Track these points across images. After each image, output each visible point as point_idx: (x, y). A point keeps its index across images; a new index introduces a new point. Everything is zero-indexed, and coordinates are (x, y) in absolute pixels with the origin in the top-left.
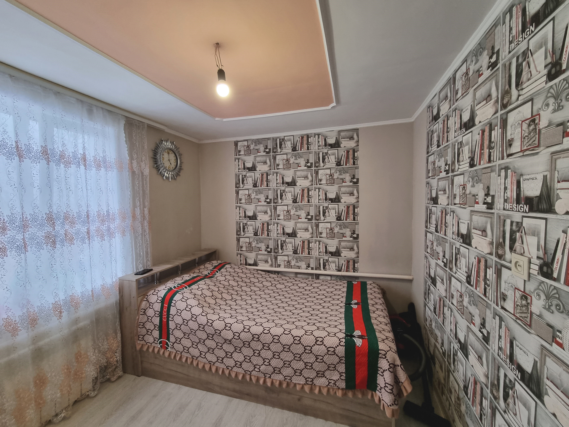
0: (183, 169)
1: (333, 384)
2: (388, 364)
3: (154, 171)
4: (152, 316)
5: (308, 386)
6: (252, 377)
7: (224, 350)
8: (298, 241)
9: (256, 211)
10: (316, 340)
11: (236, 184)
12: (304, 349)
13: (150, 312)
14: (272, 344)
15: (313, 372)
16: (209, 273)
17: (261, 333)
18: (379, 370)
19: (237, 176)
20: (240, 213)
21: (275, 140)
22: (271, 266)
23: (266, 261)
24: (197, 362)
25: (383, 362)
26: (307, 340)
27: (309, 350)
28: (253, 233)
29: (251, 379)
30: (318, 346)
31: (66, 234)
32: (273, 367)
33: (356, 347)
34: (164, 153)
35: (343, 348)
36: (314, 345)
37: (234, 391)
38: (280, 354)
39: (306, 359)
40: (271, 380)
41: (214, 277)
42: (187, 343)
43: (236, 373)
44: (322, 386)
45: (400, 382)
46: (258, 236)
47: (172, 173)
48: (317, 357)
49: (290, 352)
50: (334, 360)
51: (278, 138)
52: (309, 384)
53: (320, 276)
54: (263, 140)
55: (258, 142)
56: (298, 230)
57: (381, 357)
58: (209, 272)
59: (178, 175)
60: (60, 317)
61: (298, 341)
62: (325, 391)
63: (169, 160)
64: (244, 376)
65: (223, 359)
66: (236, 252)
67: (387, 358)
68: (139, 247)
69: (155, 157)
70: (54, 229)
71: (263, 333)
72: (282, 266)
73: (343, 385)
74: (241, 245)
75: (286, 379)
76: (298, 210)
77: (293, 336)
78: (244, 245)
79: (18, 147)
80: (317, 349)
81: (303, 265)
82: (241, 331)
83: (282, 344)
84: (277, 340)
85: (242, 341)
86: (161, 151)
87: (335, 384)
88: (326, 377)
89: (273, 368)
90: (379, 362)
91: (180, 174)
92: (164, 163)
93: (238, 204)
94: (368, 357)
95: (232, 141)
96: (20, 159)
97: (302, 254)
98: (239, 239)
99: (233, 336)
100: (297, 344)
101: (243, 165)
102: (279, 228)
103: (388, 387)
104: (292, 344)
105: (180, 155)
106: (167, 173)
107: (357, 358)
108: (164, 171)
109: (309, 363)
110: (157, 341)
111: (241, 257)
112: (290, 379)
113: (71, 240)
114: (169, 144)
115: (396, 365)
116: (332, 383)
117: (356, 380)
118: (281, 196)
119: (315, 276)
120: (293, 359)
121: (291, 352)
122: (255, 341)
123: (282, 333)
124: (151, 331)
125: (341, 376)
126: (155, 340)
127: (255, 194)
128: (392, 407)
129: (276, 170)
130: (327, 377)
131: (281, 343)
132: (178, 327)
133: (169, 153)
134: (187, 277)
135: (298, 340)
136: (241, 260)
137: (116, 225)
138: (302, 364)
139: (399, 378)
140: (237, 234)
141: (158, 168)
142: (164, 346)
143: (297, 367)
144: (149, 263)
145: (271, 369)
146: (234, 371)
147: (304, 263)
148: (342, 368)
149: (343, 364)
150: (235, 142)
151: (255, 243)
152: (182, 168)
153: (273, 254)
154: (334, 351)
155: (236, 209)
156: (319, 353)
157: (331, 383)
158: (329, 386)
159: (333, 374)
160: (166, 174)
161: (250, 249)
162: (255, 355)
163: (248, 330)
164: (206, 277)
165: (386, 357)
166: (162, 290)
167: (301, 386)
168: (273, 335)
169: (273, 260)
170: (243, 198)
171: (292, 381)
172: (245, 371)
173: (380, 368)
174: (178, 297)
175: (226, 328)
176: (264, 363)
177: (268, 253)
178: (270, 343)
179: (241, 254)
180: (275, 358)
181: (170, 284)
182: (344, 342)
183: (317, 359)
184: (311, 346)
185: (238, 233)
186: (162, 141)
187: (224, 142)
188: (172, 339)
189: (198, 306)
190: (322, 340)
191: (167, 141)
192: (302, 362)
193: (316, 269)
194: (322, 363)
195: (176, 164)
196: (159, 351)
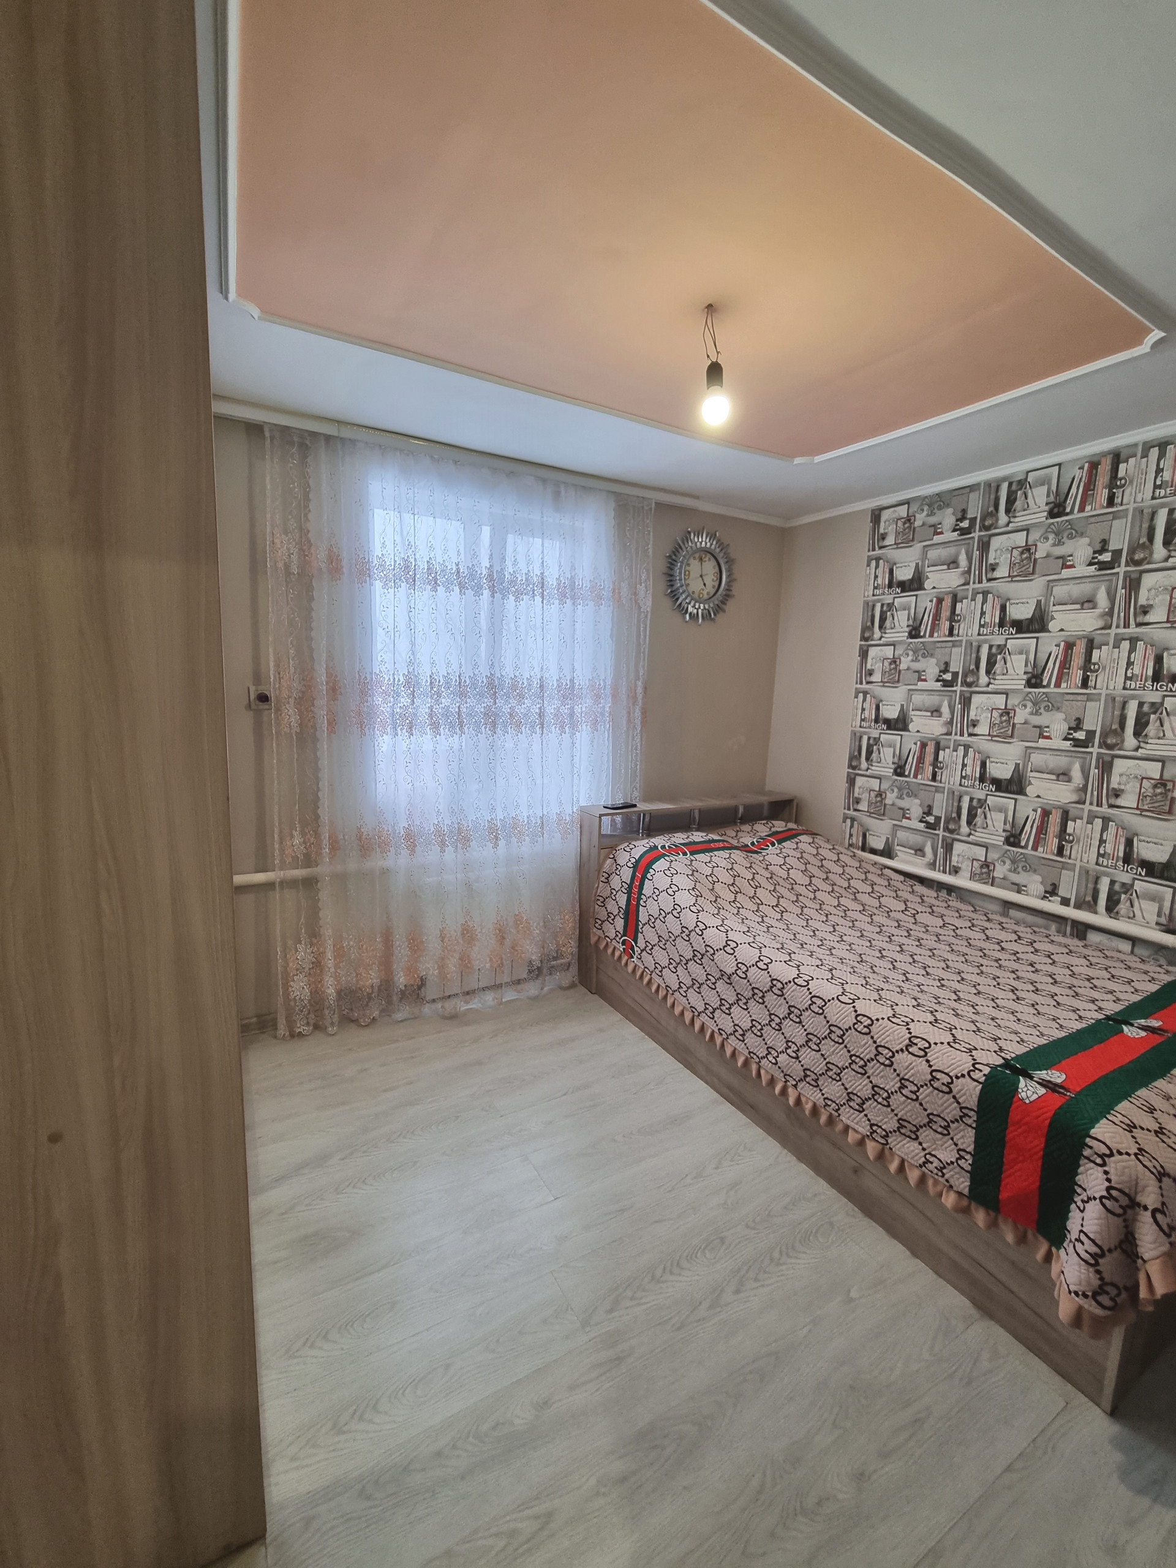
0: (734, 596)
1: (936, 1168)
2: (1107, 1184)
3: (667, 603)
4: (617, 890)
5: (873, 1144)
6: (762, 1072)
7: (717, 992)
8: (1027, 808)
9: (908, 706)
10: (910, 1041)
11: (864, 629)
12: (875, 1052)
13: (616, 882)
14: (807, 1014)
15: (890, 1116)
16: (753, 844)
17: (790, 982)
18: (1079, 1195)
19: (869, 607)
20: (863, 710)
21: (992, 487)
22: (932, 866)
23: (919, 851)
24: (672, 1000)
25: (1091, 1175)
26: (887, 1033)
27: (887, 1059)
28: (893, 766)
29: (759, 1075)
30: (910, 1055)
31: (511, 715)
32: (802, 1066)
33: (1015, 1099)
34: (692, 561)
35: (976, 1086)
36: (902, 1050)
37: (730, 1088)
38: (821, 1042)
39: (877, 1076)
40: (796, 1094)
41: (761, 853)
42: (661, 957)
43: (733, 1049)
44: (908, 1162)
45: (1138, 1257)
46: (906, 776)
47: (704, 607)
48: (903, 1082)
49: (843, 1046)
50: (946, 1108)
51: (1004, 479)
52: (877, 1141)
53: (1089, 930)
54: (956, 493)
55: (937, 502)
56: (1033, 774)
57: (1087, 1158)
58: (755, 840)
59: (719, 609)
60: (496, 846)
61: (865, 1027)
62: (913, 1175)
63: (701, 576)
64: (746, 1063)
65: (714, 1010)
66: (841, 811)
67: (1106, 1168)
68: (620, 757)
69: (671, 573)
70: (495, 703)
71: (792, 983)
72: (965, 873)
73: (963, 1183)
74: (856, 795)
75: (827, 1105)
76: (1042, 711)
77: (856, 1011)
78: (865, 796)
79: (458, 572)
80: (907, 1064)
81: (1035, 884)
82: (751, 964)
83: (828, 1022)
84: (819, 1007)
85: (751, 985)
86: (684, 556)
87: (941, 1169)
88: (920, 1144)
89: (802, 1068)
90: (1081, 1169)
91: (726, 608)
92: (688, 585)
93: (861, 683)
94: (1047, 1141)
95: (868, 509)
96: (461, 591)
97: (1035, 848)
98: (854, 779)
99: (736, 968)
100: (860, 1032)
101: (887, 576)
102: (969, 761)
103: (1083, 1243)
104: (850, 1028)
105: (730, 561)
106: (694, 607)
107: (1011, 1129)
108: (687, 601)
109: (883, 1089)
110: (620, 939)
111: (852, 826)
112: (837, 1111)
113: (519, 725)
114: (704, 539)
115: (1139, 1205)
116: (935, 1165)
117: (1001, 1189)
118: (991, 664)
119: (1072, 927)
120: (847, 1064)
121: (846, 1047)
122: (775, 994)
123: (835, 996)
124: (613, 917)
125: (961, 1158)
126: (617, 936)
127: (910, 658)
128: (1080, 1301)
129: (985, 585)
130: (925, 1145)
131: (825, 1017)
132: (651, 922)
133: (701, 559)
134: (698, 836)
135: (866, 1024)
136: (851, 835)
137: (584, 709)
138: (866, 1085)
139: (1138, 1242)
140: (851, 766)
141: (674, 595)
142: (629, 950)
143: (853, 1087)
144: (636, 794)
145: (797, 1070)
146: (731, 1045)
147: (1038, 878)
148: (967, 1138)
149: (970, 1129)
150: (873, 511)
151: (895, 794)
152: (730, 593)
153: (940, 832)
154: (948, 1085)
155: (856, 697)
156: (909, 1074)
157: (932, 1163)
158: (927, 1171)
159: (939, 1143)
160: (690, 609)
161: (879, 808)
162: (771, 1026)
163: (765, 967)
164: (745, 848)
165: (1104, 1164)
166: (640, 847)
167: (859, 1136)
168: (813, 994)
169: (940, 851)
170: (878, 668)
171: (839, 1115)
172: (750, 1052)
173: (1080, 1186)
174: (660, 865)
175: (726, 949)
176: (786, 1049)
177: (927, 828)
178: (804, 1011)
179: (853, 820)
180: (810, 1047)
181: (659, 841)
182: (984, 1075)
183: (903, 1087)
184: (894, 1050)
185: (854, 763)
186: (689, 533)
187: (847, 514)
188: (641, 942)
189: (691, 891)
190: (925, 1048)
191: (699, 533)
192: (868, 1080)
193: (1078, 906)
194: (913, 1103)
195: (716, 584)
196: (620, 957)
